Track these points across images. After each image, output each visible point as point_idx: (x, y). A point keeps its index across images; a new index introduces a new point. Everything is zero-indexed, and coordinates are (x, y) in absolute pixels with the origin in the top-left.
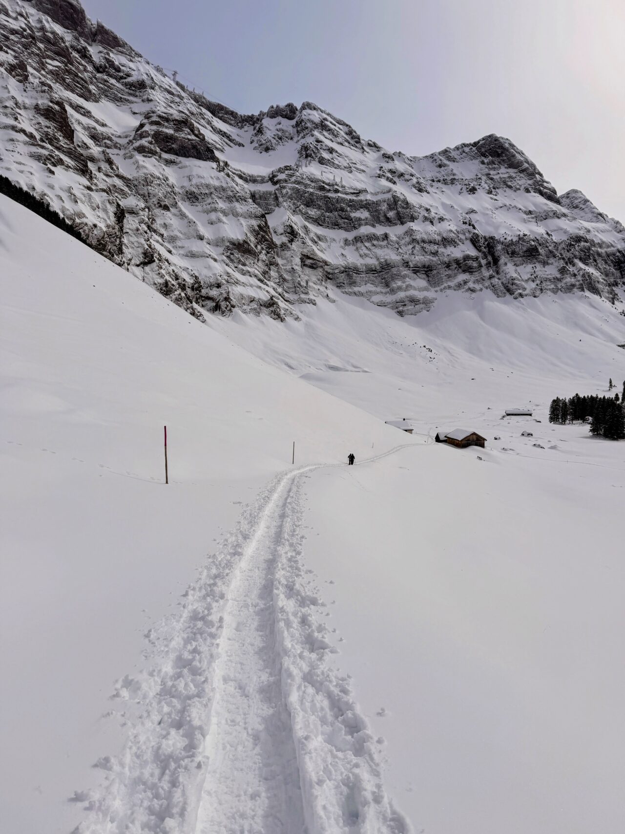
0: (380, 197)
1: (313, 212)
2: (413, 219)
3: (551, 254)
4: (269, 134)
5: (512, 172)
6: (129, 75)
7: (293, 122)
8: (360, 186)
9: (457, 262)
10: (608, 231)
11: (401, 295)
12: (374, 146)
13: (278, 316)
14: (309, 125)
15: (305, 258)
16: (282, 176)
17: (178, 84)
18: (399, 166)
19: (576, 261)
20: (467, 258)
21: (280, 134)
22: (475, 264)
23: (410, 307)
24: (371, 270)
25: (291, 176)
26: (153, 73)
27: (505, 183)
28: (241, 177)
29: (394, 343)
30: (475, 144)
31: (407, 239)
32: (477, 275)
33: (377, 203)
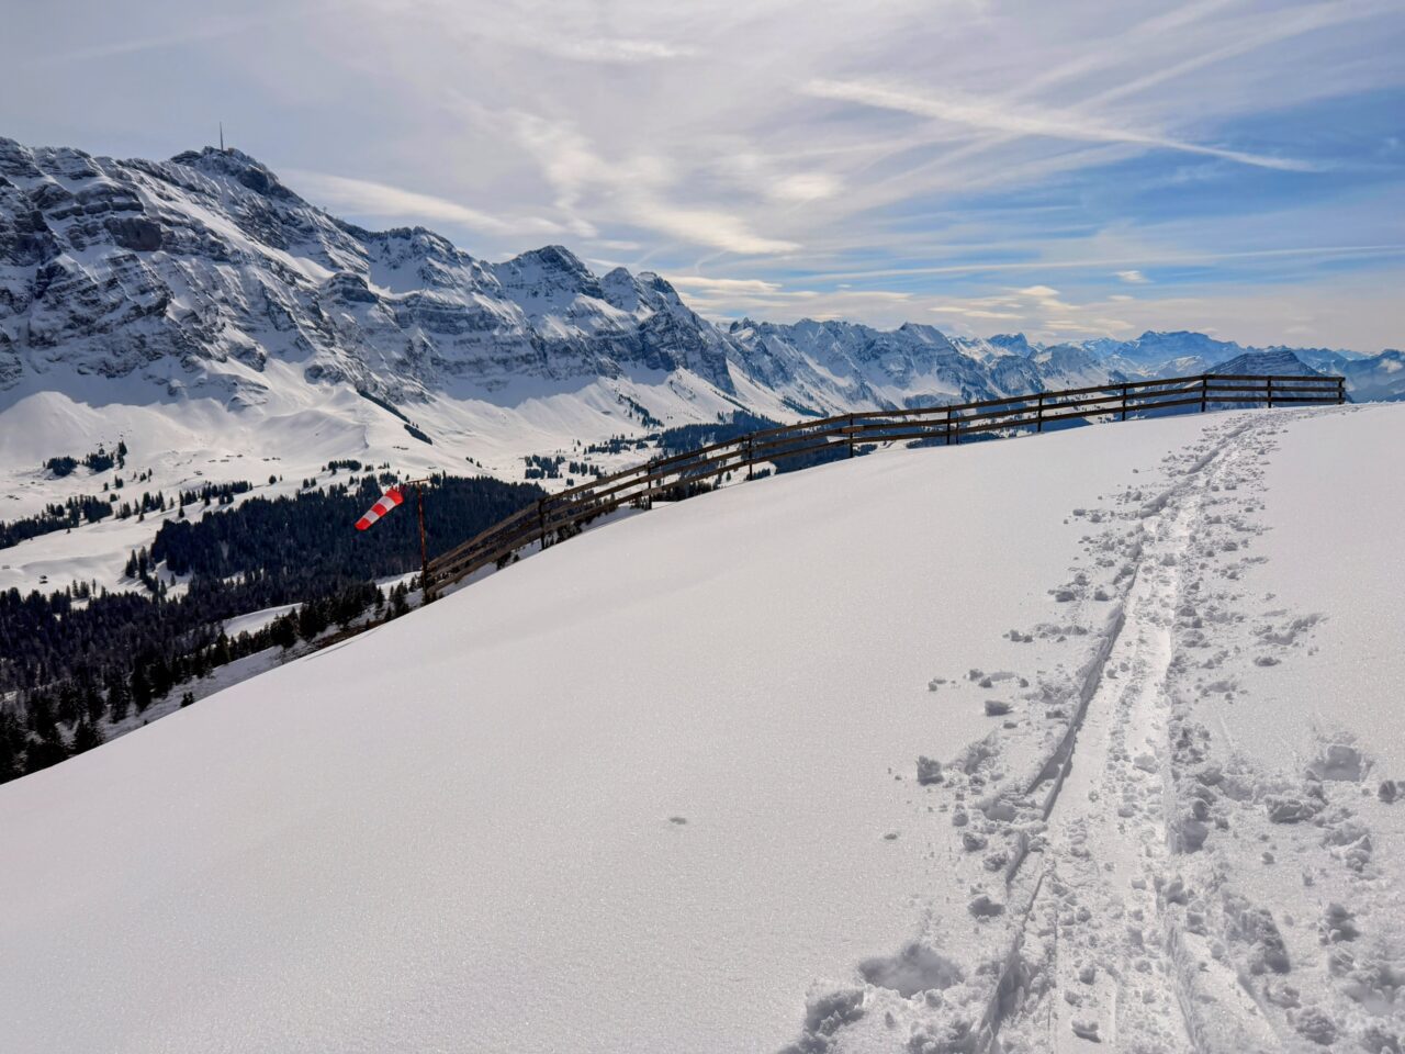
0: (474, 311)
1: (434, 325)
2: (495, 326)
3: (579, 350)
4: (394, 255)
5: (564, 273)
6: (301, 222)
7: (410, 242)
8: (460, 301)
9: (522, 357)
10: (627, 320)
11: (490, 379)
12: (467, 259)
13: (425, 401)
14: (422, 250)
15: (433, 359)
16: (412, 302)
17: (328, 217)
18: (486, 276)
19: (596, 352)
20: (528, 355)
21: (402, 254)
22: (533, 359)
23: (495, 386)
24: (470, 363)
25: (418, 301)
26: (314, 215)
27: (558, 284)
28: (387, 303)
29: (486, 414)
30: (538, 252)
31: (492, 342)
32: (534, 365)
33: (473, 316)
